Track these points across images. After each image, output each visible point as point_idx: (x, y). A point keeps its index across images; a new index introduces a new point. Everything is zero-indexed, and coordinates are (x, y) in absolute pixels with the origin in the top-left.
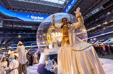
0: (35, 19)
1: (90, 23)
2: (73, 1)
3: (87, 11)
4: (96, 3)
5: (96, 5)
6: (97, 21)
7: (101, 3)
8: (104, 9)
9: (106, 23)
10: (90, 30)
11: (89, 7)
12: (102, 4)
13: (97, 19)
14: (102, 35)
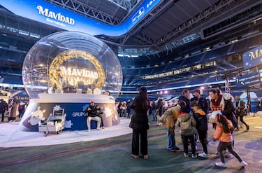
0: (50, 18)
1: (176, 59)
2: (151, 2)
3: (175, 34)
4: (194, 22)
5: (194, 26)
6: (187, 59)
7: (202, 25)
8: (203, 38)
9: (198, 67)
10: (171, 73)
11: (181, 26)
12: (204, 26)
13: (187, 56)
14: (187, 87)
